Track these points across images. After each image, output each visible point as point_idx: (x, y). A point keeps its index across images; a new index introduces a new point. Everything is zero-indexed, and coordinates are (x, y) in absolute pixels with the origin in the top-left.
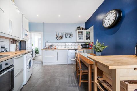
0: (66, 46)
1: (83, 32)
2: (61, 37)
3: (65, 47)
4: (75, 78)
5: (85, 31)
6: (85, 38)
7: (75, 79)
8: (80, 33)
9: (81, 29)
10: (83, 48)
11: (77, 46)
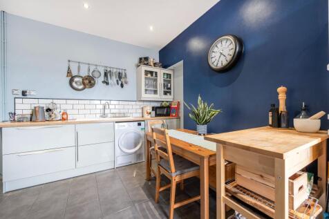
0: (107, 111)
1: (156, 73)
2: (89, 82)
3: (104, 115)
4: (150, 203)
5: (161, 72)
6: (160, 89)
7: (152, 207)
8: (149, 75)
9: (152, 64)
10: (157, 115)
11: (140, 111)
